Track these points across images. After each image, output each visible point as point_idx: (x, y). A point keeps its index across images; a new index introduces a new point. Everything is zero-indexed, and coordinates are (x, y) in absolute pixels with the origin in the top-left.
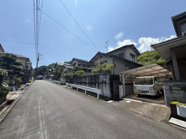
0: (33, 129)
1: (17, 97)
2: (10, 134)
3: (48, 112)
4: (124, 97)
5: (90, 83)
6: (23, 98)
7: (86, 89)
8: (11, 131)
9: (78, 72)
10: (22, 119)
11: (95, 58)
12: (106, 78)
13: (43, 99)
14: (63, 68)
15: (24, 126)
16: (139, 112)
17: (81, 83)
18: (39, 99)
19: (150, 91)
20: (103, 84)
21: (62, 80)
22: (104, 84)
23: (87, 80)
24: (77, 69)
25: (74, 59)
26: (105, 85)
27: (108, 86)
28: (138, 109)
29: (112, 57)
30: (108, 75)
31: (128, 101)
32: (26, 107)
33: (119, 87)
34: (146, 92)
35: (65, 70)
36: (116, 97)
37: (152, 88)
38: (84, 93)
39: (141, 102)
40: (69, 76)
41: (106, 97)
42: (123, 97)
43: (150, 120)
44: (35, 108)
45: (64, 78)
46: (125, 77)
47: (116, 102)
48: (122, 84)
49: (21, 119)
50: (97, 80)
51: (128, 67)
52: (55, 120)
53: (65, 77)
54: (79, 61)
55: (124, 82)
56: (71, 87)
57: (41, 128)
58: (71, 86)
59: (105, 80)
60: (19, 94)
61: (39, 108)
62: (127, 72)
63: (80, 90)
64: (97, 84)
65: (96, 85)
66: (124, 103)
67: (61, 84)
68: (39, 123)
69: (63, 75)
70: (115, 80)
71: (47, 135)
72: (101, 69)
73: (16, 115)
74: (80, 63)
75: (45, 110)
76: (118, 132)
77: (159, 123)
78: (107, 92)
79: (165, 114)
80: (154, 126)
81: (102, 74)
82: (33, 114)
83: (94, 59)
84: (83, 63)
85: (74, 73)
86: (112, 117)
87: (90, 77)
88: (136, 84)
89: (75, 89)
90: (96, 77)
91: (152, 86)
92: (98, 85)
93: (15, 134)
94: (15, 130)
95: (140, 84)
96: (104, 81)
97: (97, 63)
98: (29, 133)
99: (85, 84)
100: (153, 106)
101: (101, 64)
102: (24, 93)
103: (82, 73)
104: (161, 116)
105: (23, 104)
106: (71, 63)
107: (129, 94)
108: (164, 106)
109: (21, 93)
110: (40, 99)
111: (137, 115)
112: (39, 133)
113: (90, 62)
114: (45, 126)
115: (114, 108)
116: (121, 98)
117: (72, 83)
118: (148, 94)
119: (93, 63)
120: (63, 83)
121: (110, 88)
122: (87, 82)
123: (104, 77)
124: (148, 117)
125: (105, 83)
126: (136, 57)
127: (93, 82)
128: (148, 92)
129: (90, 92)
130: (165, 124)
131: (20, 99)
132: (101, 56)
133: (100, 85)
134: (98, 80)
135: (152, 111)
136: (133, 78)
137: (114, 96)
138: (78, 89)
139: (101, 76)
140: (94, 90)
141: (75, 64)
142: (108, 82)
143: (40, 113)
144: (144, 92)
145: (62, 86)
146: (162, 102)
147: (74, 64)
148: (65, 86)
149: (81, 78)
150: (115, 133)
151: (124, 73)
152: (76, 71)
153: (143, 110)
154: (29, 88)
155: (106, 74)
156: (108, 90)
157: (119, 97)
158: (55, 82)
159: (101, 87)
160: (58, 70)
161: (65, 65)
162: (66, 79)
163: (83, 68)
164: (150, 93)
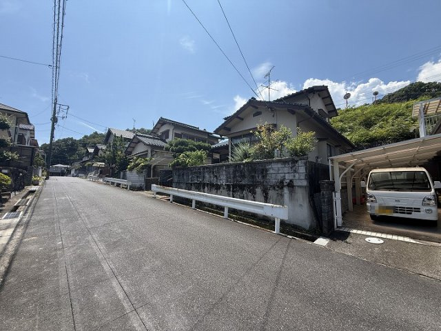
1: (4, 241)
5: (234, 186)
6: (32, 248)
7: (227, 205)
9: (188, 156)
11: (239, 117)
14: (132, 145)
17: (200, 187)
18: (95, 247)
19: (423, 208)
20: (281, 189)
21: (134, 177)
22: (286, 190)
23: (223, 177)
24: (179, 149)
25: (162, 122)
26: (292, 192)
27: (302, 197)
30: (300, 163)
31: (371, 237)
32: (57, 294)
33: (332, 197)
34: (410, 210)
35: (140, 149)
36: (322, 225)
37: (429, 199)
38: (223, 215)
40: (155, 167)
44: (98, 295)
45: (139, 172)
46: (341, 170)
50: (260, 179)
51: (324, 144)
53: (143, 167)
54: (177, 125)
56: (171, 198)
58: (169, 195)
59: (288, 177)
60: (8, 227)
61: (120, 295)
64: (259, 190)
65: (254, 193)
67: (133, 188)
69: (137, 165)
70: (318, 179)
74: (179, 132)
78: (298, 212)
81: (278, 161)
83: (236, 120)
84: (187, 133)
85: (175, 157)
87: (231, 170)
89: (186, 202)
90: (254, 170)
91: (427, 194)
92: (265, 192)
95: (390, 189)
96: (288, 181)
99: (215, 188)
102: (27, 224)
103: (200, 158)
105: (38, 281)
106: (153, 133)
109: (18, 225)
110: (98, 248)
113: (224, 126)
116: (338, 227)
117: (169, 184)
118: (414, 216)
120: (138, 185)
122: (223, 181)
123: (286, 170)
125: (291, 185)
127: (243, 183)
128: (418, 210)
131: (16, 250)
132: (256, 111)
133: (271, 193)
134: (264, 177)
138: (198, 202)
139: (275, 166)
140: (262, 207)
141: (166, 133)
142: (305, 183)
144: (402, 210)
145: (138, 192)
147: (163, 133)
148: (145, 193)
149: (200, 172)
152: (181, 151)
154: (40, 203)
155: (294, 162)
156: (301, 205)
157: (333, 226)
158: (113, 183)
159: (275, 196)
160: (116, 149)
161: (139, 136)
162: (144, 173)
163: (199, 145)
164: (421, 213)
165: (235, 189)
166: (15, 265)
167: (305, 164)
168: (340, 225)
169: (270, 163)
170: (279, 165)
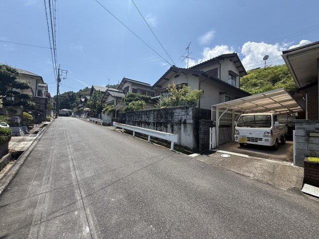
0: (64, 205)
1: (28, 146)
2: (22, 216)
3: (88, 174)
4: (218, 148)
5: (157, 123)
6: (40, 149)
7: (150, 134)
8: (24, 210)
9: (133, 104)
10: (42, 187)
11: (165, 78)
12: (187, 114)
13: (76, 150)
14: (105, 96)
15: (47, 199)
16: (247, 174)
17: (139, 124)
18: (68, 150)
19: (264, 138)
20: (180, 125)
21: (106, 117)
22: (182, 126)
23: (152, 118)
24: (131, 98)
25: (125, 81)
26: (185, 127)
27: (190, 129)
28: (244, 168)
29: (197, 76)
30: (190, 109)
31: (225, 154)
32: (46, 163)
33: (209, 130)
34: (256, 140)
35: (110, 99)
36: (202, 147)
37: (268, 133)
39: (247, 156)
40: (118, 111)
41: (186, 148)
42: (215, 148)
43: (268, 189)
44: (63, 165)
45: (108, 115)
46: (220, 113)
47: (205, 156)
48: (215, 126)
49: (40, 186)
50: (170, 119)
51: (224, 96)
52: (102, 189)
53: (111, 111)
54: (134, 83)
55: (218, 123)
56: (123, 130)
57: (79, 204)
58: (122, 128)
59: (184, 117)
60: (31, 140)
61: (71, 166)
62: (226, 104)
63: (138, 135)
64: (169, 126)
65: (167, 127)
66: (219, 158)
67: (104, 124)
68: (73, 194)
69: (107, 109)
70: (202, 119)
71: (93, 218)
72: (177, 98)
73: (29, 179)
74: (135, 88)
75: (83, 170)
76: (219, 210)
77: (286, 193)
78: (188, 139)
79: (294, 178)
80: (278, 199)
81: (179, 108)
82: (62, 178)
83: (164, 80)
84: (141, 88)
85: (127, 104)
86: (203, 183)
87: (156, 113)
88: (239, 126)
89: (129, 132)
90: (167, 113)
91: (268, 129)
92: (172, 127)
93: (32, 215)
94: (30, 207)
95: (247, 126)
96: (184, 120)
97: (171, 87)
98: (58, 214)
99: (147, 124)
100: (271, 164)
101: (177, 89)
102: (40, 140)
103: (141, 105)
104: (288, 181)
105: (40, 159)
106: (119, 87)
107: (225, 143)
108: (289, 164)
109: (35, 140)
111: (244, 179)
112: (76, 213)
113: (156, 85)
114: (85, 201)
115: (204, 167)
116: (212, 149)
117: (124, 122)
118: (259, 143)
119: (161, 87)
120: (108, 122)
121: (194, 133)
122: (151, 121)
123: (183, 113)
124: (265, 183)
125: (185, 123)
126: (238, 78)
127: (161, 121)
128: (261, 139)
129: (156, 139)
130: (296, 196)
131: (33, 149)
132: (176, 74)
133: (175, 127)
134: (172, 117)
135: (270, 174)
136: (234, 116)
137: (200, 146)
138: (136, 133)
139: (178, 111)
140: (165, 135)
141: (127, 88)
142: (191, 121)
143: (74, 176)
144: (252, 139)
145: (107, 127)
146: (283, 156)
147: (125, 88)
148: (111, 128)
149: (139, 114)
150: (214, 213)
151: (220, 107)
152: (130, 101)
153: (254, 171)
154: (48, 130)
155: (187, 108)
156: (189, 135)
157: (209, 148)
158: (94, 121)
159: (177, 129)
160: (96, 100)
161: (109, 90)
162: (112, 115)
163: (143, 97)
164: (263, 141)
165: (158, 125)
166: (32, 154)
167: (193, 109)
168: (213, 147)
169: (175, 109)
170: (180, 110)
